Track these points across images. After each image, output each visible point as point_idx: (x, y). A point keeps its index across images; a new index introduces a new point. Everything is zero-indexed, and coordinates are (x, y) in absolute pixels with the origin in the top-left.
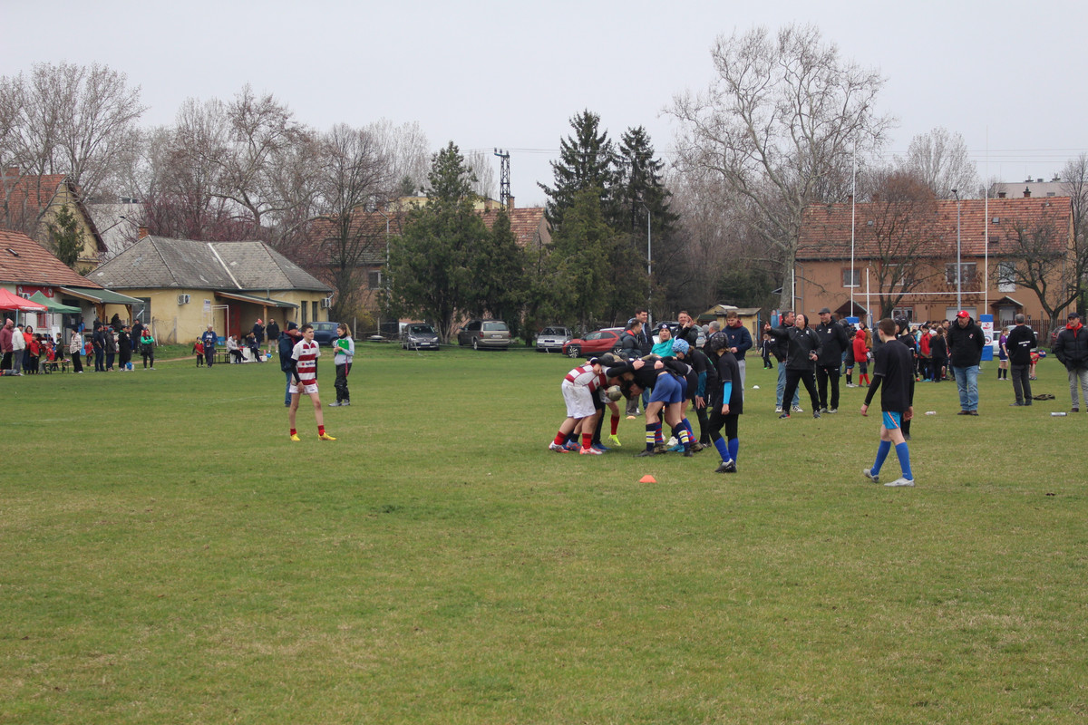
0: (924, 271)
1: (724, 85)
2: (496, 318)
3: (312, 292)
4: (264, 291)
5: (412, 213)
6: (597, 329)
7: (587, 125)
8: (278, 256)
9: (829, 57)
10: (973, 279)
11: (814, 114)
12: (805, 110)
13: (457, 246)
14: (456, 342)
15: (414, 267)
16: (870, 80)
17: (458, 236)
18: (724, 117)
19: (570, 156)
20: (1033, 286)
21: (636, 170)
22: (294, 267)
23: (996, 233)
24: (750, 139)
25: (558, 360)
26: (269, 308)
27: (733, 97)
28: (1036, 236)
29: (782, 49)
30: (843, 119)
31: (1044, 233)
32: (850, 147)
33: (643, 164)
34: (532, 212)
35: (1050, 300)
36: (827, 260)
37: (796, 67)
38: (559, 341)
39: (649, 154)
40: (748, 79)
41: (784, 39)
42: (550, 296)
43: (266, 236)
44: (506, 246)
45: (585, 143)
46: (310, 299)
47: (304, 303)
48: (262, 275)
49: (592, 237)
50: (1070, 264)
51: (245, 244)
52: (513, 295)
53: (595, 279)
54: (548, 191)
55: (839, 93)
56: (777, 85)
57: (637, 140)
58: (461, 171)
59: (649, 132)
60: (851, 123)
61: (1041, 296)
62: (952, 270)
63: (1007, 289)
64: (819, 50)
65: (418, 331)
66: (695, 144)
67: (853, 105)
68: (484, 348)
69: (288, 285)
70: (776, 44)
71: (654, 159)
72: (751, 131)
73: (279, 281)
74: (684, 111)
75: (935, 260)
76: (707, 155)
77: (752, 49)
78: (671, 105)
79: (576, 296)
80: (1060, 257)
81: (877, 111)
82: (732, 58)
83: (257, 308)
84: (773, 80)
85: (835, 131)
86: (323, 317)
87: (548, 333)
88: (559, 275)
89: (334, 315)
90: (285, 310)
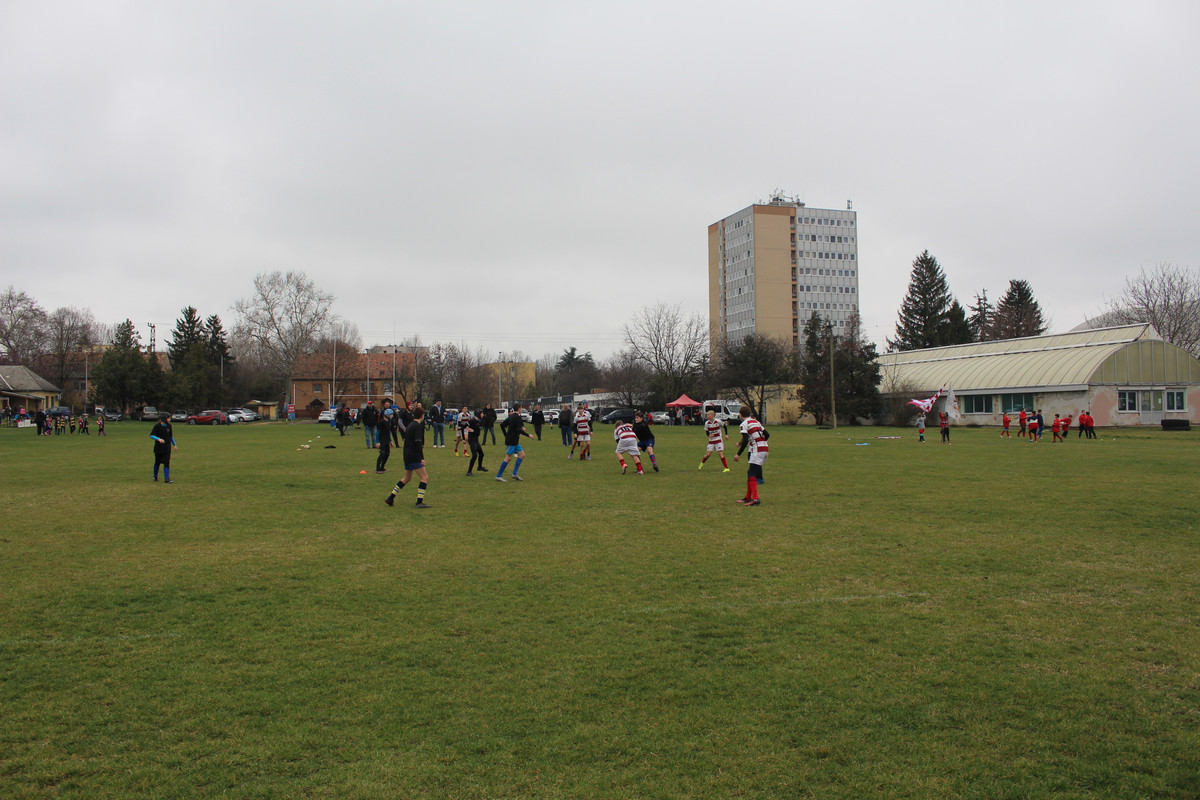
0: (351, 386)
1: (260, 297)
2: (149, 405)
3: (51, 392)
4: (25, 391)
5: (106, 353)
6: (201, 412)
7: (190, 313)
8: (32, 373)
9: (310, 287)
10: (374, 390)
11: (302, 312)
12: (298, 310)
13: (132, 370)
14: (128, 417)
15: (108, 380)
16: (329, 298)
17: (131, 365)
18: (261, 312)
19: (181, 326)
20: (400, 393)
21: (214, 336)
22: (41, 379)
23: (383, 369)
24: (272, 322)
25: (183, 425)
26: (29, 399)
27: (264, 303)
28: (402, 371)
29: (288, 282)
30: (316, 315)
31: (406, 369)
32: (318, 328)
33: (217, 332)
34: (161, 354)
35: (408, 400)
36: (307, 380)
37: (293, 289)
38: (183, 417)
39: (220, 328)
40: (272, 295)
41: (289, 276)
42: (178, 395)
43: (25, 363)
44: (155, 370)
45: (188, 322)
46: (50, 395)
47: (47, 397)
48: (23, 382)
49: (199, 367)
50: (415, 384)
51: (14, 367)
52: (160, 394)
53: (201, 387)
54: (170, 344)
55: (314, 303)
56: (285, 297)
57: (214, 321)
58: (133, 333)
59: (220, 317)
60: (318, 317)
61: (404, 398)
62: (363, 385)
63: (388, 394)
64: (305, 283)
65: (109, 412)
66: (244, 323)
67: (320, 309)
68: (145, 420)
69: (39, 388)
70: (285, 278)
71: (222, 330)
72: (272, 319)
73: (33, 385)
74: (240, 308)
75: (356, 380)
76: (250, 330)
77: (274, 281)
78: (234, 305)
79: (191, 396)
80: (412, 380)
81: (331, 312)
82: (264, 284)
83: (22, 400)
84: (283, 296)
85: (312, 321)
86: (56, 404)
87: (177, 413)
88: (183, 385)
89: (62, 403)
90: (37, 401)
